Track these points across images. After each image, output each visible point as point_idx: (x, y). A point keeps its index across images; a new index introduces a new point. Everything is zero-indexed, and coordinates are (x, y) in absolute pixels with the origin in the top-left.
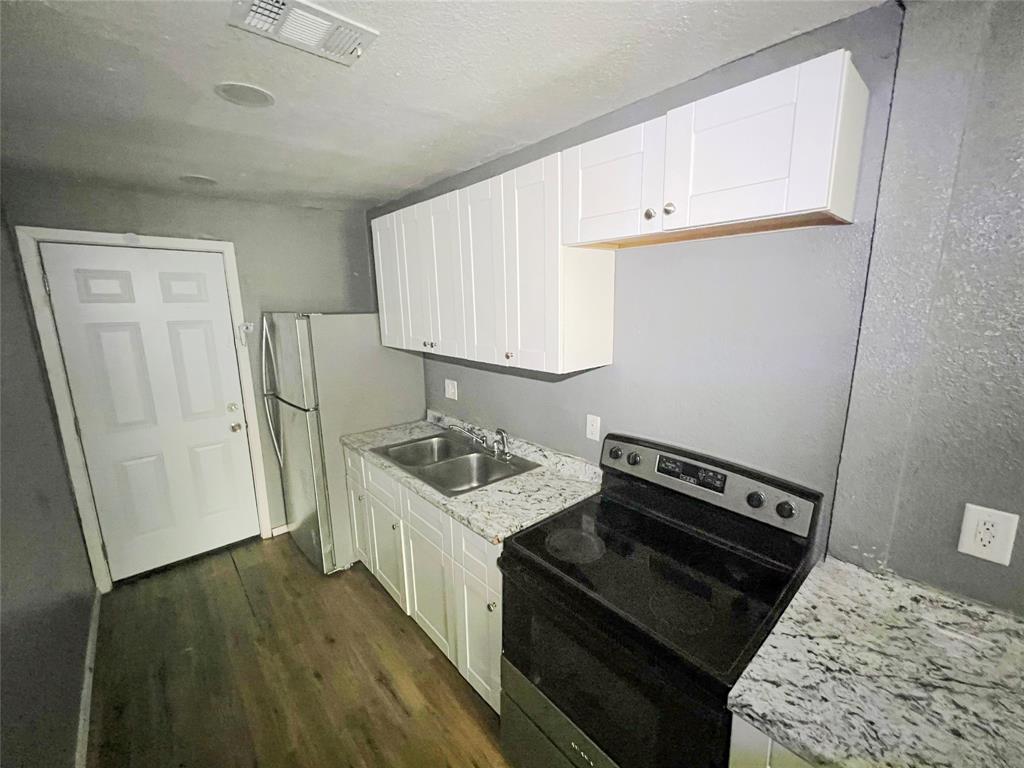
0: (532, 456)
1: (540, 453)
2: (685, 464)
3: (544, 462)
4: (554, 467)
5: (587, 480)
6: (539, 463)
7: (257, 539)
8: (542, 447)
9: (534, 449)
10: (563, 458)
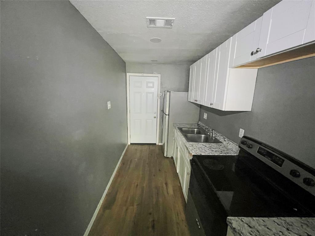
0: (221, 140)
1: (224, 139)
2: (268, 152)
3: (224, 143)
4: (227, 145)
5: (235, 151)
6: (223, 142)
7: (155, 144)
8: (225, 137)
9: (222, 137)
10: (230, 142)
